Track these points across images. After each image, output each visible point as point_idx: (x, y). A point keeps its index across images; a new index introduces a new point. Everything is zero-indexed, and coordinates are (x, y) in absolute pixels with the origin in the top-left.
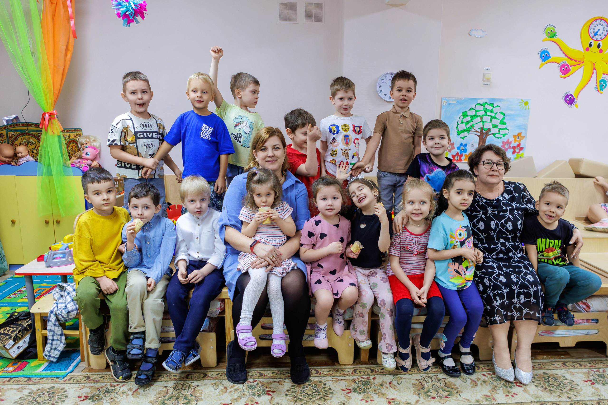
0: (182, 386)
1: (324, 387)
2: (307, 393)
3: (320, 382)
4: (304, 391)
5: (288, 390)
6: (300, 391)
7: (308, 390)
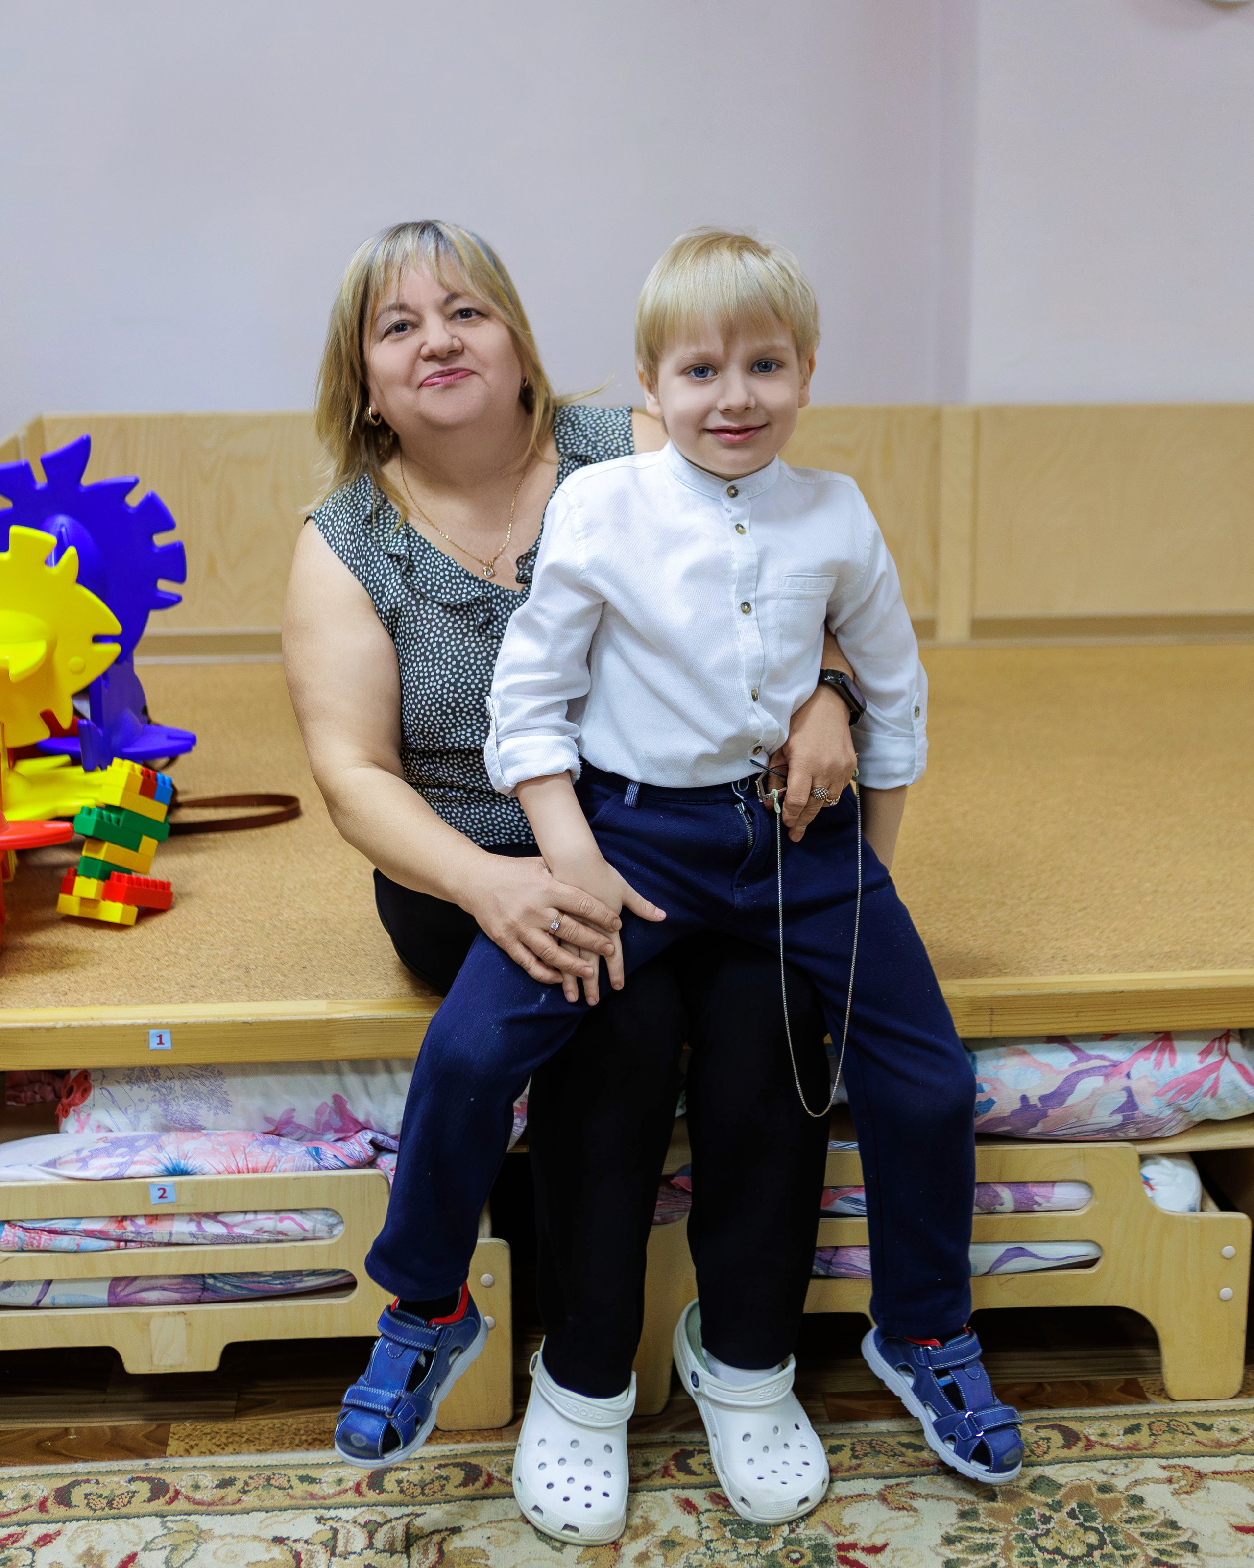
0: (371, 1536)
1: (1134, 1513)
2: (1057, 1551)
3: (1104, 1488)
4: (1034, 1539)
5: (949, 1540)
6: (1014, 1542)
7: (1057, 1537)
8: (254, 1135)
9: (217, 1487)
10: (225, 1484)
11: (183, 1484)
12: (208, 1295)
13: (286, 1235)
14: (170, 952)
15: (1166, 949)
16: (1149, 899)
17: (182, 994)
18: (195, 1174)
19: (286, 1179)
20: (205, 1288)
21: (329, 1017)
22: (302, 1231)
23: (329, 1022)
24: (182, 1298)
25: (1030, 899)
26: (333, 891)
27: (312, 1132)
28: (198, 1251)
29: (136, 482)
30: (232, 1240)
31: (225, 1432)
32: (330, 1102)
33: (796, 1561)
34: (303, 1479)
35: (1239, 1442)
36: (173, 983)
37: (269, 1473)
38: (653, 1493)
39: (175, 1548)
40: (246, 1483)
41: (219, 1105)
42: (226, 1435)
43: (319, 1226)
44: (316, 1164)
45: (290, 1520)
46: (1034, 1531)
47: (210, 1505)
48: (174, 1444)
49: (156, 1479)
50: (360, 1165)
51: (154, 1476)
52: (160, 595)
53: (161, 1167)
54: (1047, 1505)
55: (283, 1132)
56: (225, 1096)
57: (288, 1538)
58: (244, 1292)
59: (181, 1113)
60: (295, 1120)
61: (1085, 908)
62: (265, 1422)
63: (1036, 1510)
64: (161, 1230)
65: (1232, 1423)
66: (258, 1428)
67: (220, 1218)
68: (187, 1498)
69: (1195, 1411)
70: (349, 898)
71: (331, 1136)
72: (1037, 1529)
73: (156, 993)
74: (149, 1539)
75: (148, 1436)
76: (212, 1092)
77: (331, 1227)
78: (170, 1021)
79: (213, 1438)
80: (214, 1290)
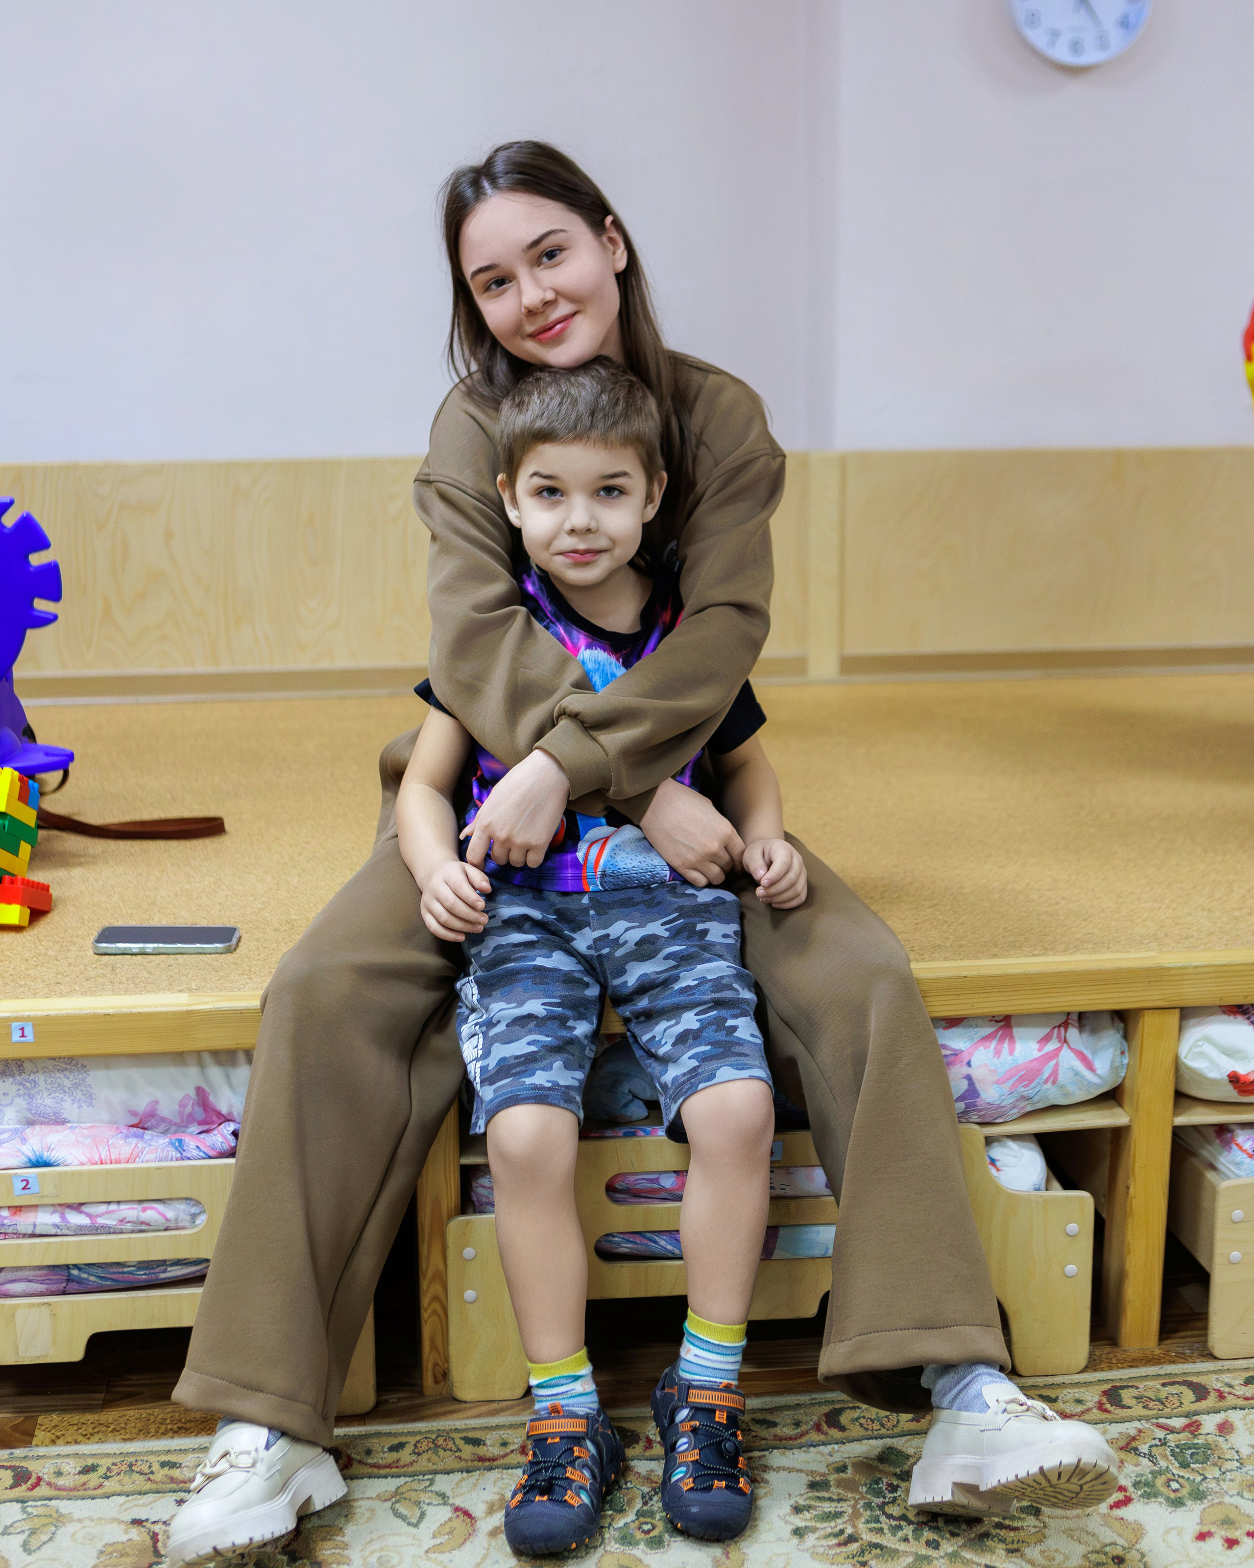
4: (881, 1507)
5: (798, 1510)
6: (862, 1510)
7: (903, 1504)
8: (118, 1128)
9: (80, 1473)
10: (87, 1470)
11: (46, 1471)
12: (73, 1286)
13: (148, 1225)
14: (40, 954)
15: (1011, 939)
16: (997, 896)
17: (46, 990)
18: (58, 1165)
19: (148, 1169)
20: (69, 1280)
21: (190, 1008)
22: (163, 1220)
23: (189, 1013)
24: (47, 1289)
25: (883, 898)
26: (206, 899)
27: (175, 1124)
28: (62, 1242)
29: (12, 502)
30: (95, 1230)
31: (92, 1423)
32: (193, 1093)
33: (648, 1532)
34: (163, 1465)
35: (1083, 1413)
36: (40, 981)
37: (132, 1460)
38: (510, 1471)
39: (33, 1532)
40: (109, 1469)
41: (83, 1098)
42: (93, 1426)
43: (181, 1216)
44: (179, 1155)
45: (151, 1503)
46: (881, 1499)
47: (71, 1490)
48: (40, 1435)
49: (19, 1467)
50: (222, 1155)
51: (18, 1464)
52: (36, 613)
53: (24, 1159)
54: (895, 1474)
55: (146, 1126)
56: (88, 1089)
57: (147, 1520)
58: (109, 1283)
59: (45, 1106)
60: (158, 1112)
61: (935, 905)
62: (132, 1413)
63: (885, 1480)
64: (25, 1222)
65: (1077, 1395)
66: (124, 1418)
67: (84, 1208)
68: (49, 1484)
69: (1041, 1385)
70: (220, 904)
71: (195, 1129)
72: (885, 1498)
73: (21, 989)
74: (8, 1524)
75: (16, 1428)
76: (76, 1086)
77: (194, 1216)
78: (32, 1014)
79: (79, 1429)
80: (79, 1281)
